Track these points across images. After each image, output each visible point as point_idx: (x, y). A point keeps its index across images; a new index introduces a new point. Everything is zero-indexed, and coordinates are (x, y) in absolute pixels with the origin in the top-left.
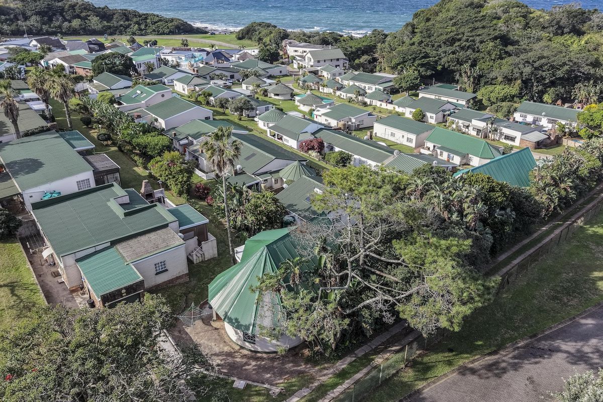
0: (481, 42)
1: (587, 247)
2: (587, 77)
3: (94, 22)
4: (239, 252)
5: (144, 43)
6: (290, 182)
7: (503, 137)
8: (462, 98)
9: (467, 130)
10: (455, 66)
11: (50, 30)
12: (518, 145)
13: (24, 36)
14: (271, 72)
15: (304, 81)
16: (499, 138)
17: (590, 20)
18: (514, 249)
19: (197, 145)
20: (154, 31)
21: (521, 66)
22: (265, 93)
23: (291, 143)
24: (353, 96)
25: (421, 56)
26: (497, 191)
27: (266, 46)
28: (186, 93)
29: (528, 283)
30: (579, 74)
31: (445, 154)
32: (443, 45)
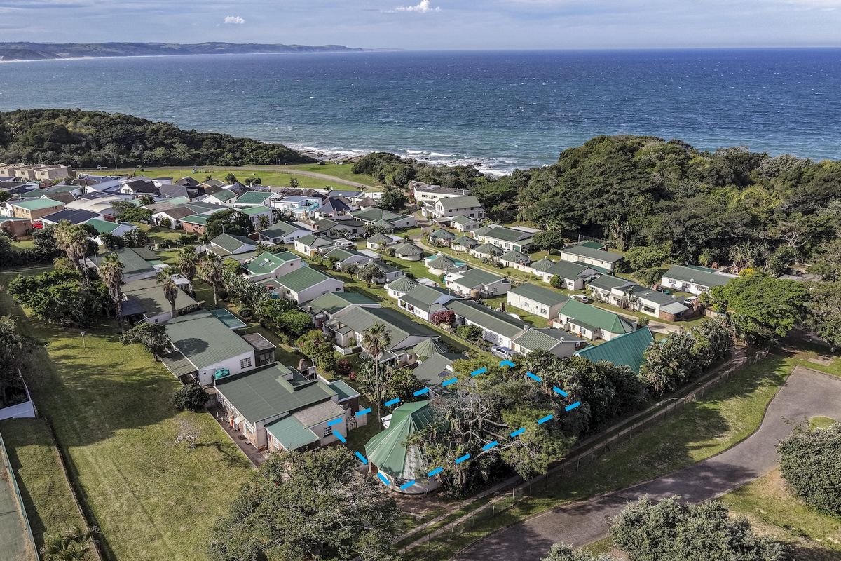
0: (631, 195)
1: (693, 421)
2: (744, 239)
3: (181, 150)
4: (387, 420)
5: (246, 182)
6: (424, 359)
7: (643, 307)
8: (608, 260)
9: (607, 299)
10: (603, 220)
11: (129, 160)
12: (658, 317)
13: (98, 168)
14: (397, 224)
15: (435, 237)
16: (639, 309)
17: (759, 166)
18: (624, 423)
19: (333, 320)
20: (252, 160)
21: (672, 224)
22: (393, 253)
23: (424, 315)
24: (489, 256)
25: (564, 209)
26: (594, 372)
27: (390, 191)
28: (308, 254)
29: (628, 451)
30: (733, 235)
31: (578, 328)
32: (589, 197)
